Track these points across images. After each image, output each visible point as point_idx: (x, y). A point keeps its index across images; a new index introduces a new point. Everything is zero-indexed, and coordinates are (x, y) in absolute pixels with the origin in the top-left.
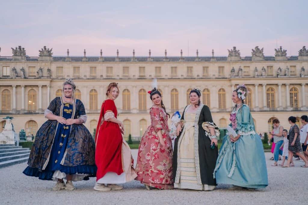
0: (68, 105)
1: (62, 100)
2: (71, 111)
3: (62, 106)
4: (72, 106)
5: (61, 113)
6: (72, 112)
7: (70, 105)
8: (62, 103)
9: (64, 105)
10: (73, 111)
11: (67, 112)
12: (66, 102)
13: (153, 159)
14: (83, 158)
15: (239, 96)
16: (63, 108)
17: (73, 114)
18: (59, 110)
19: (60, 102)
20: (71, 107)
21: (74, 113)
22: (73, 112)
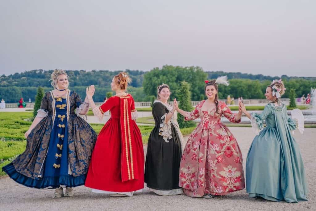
0: (60, 100)
1: (53, 95)
2: (64, 105)
3: (53, 101)
4: (66, 99)
5: (53, 110)
6: (65, 108)
7: (62, 99)
8: (53, 98)
9: (56, 100)
10: (67, 105)
11: (60, 108)
12: (58, 95)
13: (216, 162)
14: (85, 166)
15: (274, 93)
16: (55, 104)
17: (67, 109)
18: (51, 107)
19: (51, 97)
20: (64, 101)
21: (69, 108)
22: (67, 107)
